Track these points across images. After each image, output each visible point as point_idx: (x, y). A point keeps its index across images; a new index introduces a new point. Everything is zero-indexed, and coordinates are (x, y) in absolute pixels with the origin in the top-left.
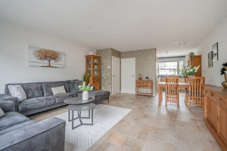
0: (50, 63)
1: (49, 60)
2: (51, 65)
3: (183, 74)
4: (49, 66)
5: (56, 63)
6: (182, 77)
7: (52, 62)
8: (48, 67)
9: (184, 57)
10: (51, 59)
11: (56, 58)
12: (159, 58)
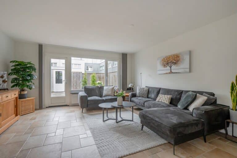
0: (171, 70)
1: (170, 66)
2: (173, 71)
4: (171, 72)
5: (177, 68)
7: (174, 67)
8: (169, 73)
10: (172, 64)
11: (177, 62)
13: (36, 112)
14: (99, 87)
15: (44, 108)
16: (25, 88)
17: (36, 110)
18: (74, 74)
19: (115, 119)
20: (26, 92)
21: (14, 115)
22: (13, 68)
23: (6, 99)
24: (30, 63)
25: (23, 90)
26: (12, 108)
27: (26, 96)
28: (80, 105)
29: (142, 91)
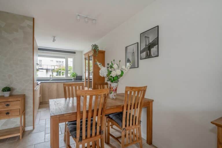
3: (73, 76)
6: (72, 80)
9: (74, 53)
12: (39, 49)
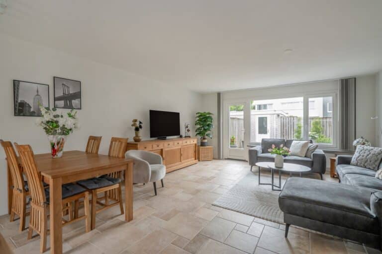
13: (214, 161)
14: (286, 141)
15: (222, 159)
16: (206, 137)
17: (214, 159)
18: (285, 119)
19: (271, 184)
20: (206, 141)
21: (193, 159)
22: (198, 119)
23: (185, 144)
24: (209, 114)
25: (204, 139)
26: (191, 152)
27: (206, 144)
28: (248, 160)
29: (366, 155)
